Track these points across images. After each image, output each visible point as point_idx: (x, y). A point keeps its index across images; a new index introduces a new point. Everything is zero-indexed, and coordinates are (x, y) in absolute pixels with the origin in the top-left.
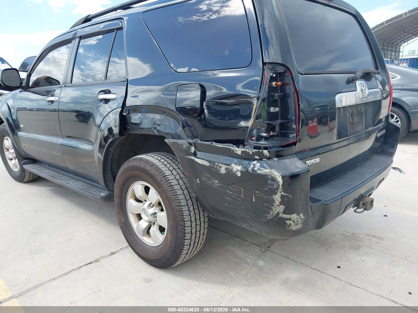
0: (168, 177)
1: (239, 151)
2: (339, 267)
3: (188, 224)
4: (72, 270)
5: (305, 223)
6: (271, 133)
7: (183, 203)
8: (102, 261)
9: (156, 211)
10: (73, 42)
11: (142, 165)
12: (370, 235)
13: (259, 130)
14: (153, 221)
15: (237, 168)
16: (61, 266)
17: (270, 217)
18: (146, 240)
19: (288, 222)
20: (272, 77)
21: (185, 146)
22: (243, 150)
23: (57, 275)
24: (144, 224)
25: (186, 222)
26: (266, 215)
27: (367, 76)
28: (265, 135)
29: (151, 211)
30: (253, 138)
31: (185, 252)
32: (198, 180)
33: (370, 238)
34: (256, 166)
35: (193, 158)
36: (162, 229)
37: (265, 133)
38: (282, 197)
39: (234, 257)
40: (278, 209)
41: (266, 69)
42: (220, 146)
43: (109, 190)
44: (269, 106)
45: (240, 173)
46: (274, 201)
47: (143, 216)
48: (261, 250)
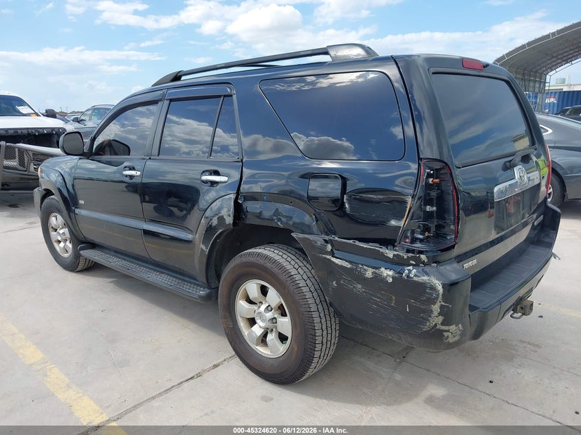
0: (295, 276)
1: (390, 253)
2: (491, 382)
3: (319, 333)
4: (173, 387)
5: (463, 334)
6: (427, 234)
7: (314, 308)
8: (205, 376)
9: (276, 316)
10: (160, 103)
11: (261, 262)
12: (524, 342)
13: (413, 232)
14: (271, 327)
15: (388, 273)
16: (157, 382)
17: (425, 329)
18: (261, 350)
19: (446, 334)
20: (428, 174)
21: (319, 243)
22: (396, 253)
23: (156, 393)
24: (257, 330)
25: (317, 331)
26: (422, 327)
27: (526, 159)
28: (421, 237)
29: (269, 315)
30: (407, 240)
31: (313, 365)
32: (334, 282)
33: (525, 345)
34: (412, 272)
35: (328, 257)
36: (283, 338)
37: (421, 234)
38: (442, 307)
39: (364, 370)
40: (436, 319)
41: (422, 165)
42: (365, 246)
43: (209, 287)
44: (425, 205)
45: (391, 279)
46: (432, 311)
47: (258, 321)
48: (395, 361)
